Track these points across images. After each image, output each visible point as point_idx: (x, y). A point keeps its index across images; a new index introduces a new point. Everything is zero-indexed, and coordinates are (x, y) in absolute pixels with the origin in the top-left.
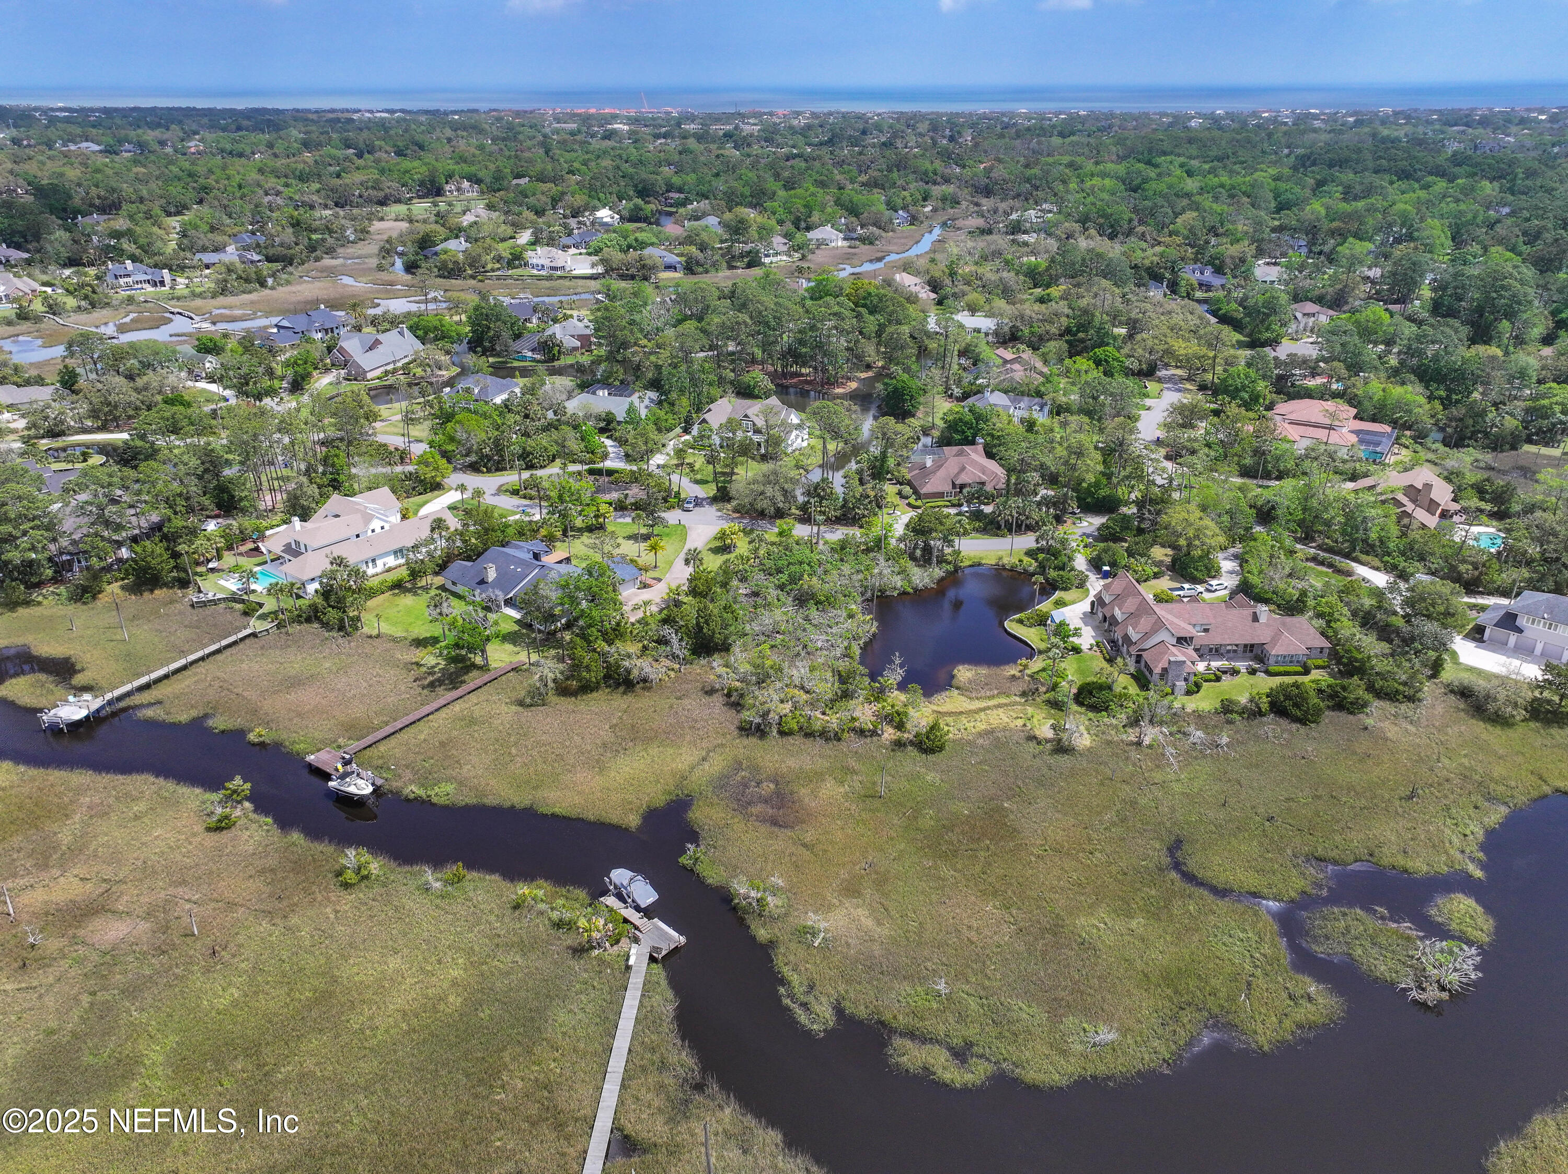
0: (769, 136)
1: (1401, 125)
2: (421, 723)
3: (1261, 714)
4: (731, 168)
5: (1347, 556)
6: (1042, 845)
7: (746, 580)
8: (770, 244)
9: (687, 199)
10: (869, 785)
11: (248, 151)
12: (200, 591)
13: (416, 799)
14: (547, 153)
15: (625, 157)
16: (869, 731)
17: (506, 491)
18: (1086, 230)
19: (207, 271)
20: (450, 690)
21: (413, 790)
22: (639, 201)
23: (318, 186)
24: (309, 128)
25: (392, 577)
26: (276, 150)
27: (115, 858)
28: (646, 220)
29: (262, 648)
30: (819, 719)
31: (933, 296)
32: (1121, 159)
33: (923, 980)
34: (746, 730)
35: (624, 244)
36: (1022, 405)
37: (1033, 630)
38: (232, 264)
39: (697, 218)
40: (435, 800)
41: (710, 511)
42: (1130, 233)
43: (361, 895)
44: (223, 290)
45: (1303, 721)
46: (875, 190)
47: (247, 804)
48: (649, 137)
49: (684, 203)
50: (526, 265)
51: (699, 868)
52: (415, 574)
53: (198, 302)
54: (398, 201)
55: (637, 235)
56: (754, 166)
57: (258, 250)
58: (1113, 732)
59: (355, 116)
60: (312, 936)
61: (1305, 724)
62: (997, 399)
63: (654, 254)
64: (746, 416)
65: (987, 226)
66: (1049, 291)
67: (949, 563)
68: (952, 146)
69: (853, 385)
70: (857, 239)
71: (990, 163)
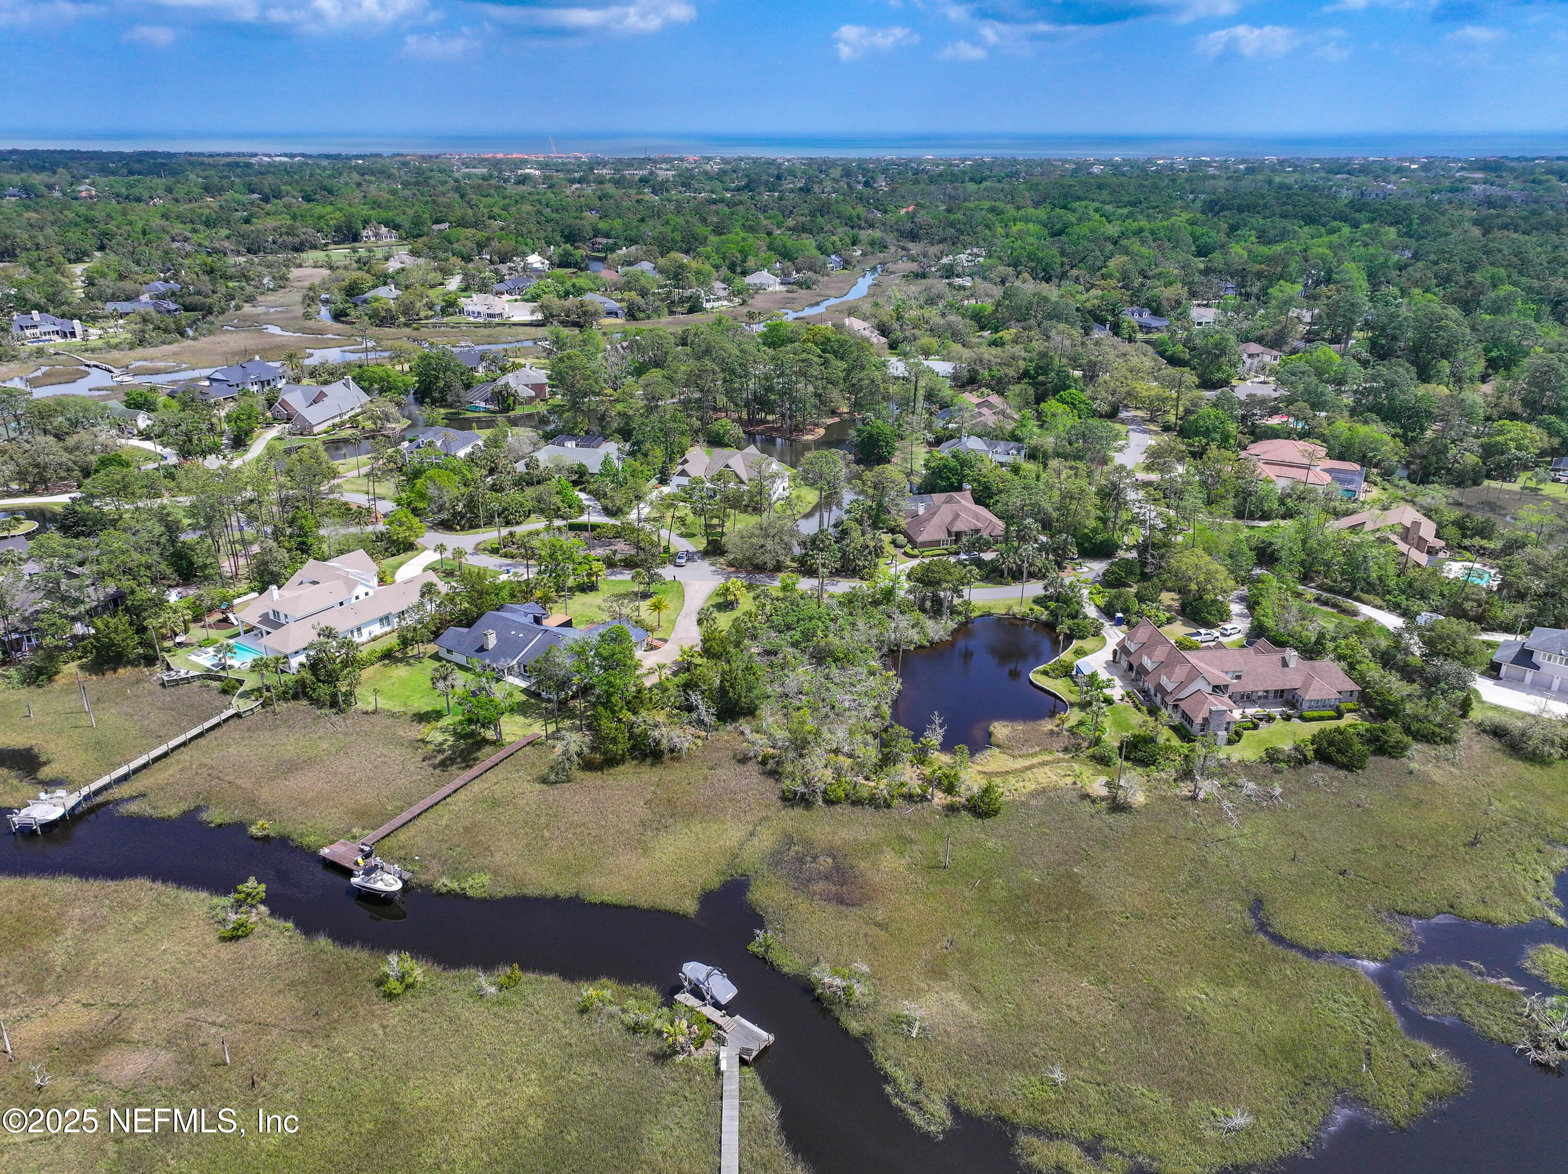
0: (686, 180)
1: (1289, 172)
2: (440, 807)
3: (1305, 761)
4: (657, 213)
5: (1348, 595)
6: (1122, 912)
7: (756, 638)
8: (710, 291)
9: (616, 244)
10: (931, 855)
11: (146, 195)
12: (169, 668)
13: (449, 892)
14: (462, 197)
15: (544, 201)
16: (918, 796)
17: (485, 549)
18: (1019, 273)
19: (121, 322)
20: (464, 768)
21: (445, 883)
22: (568, 247)
23: (227, 232)
24: (208, 173)
25: (381, 646)
26: (175, 195)
27: (120, 979)
28: (576, 265)
29: (249, 729)
30: (866, 787)
31: (884, 340)
32: (1037, 204)
33: (1035, 1068)
34: (789, 800)
35: (561, 289)
36: (999, 449)
37: (1060, 682)
38: (147, 313)
39: (630, 264)
40: (470, 893)
41: (704, 567)
42: (1063, 276)
43: (409, 1006)
44: (141, 342)
45: (1348, 767)
46: (804, 235)
47: (262, 908)
48: (565, 183)
49: (612, 249)
50: (461, 311)
51: (773, 956)
52: (405, 643)
53: (116, 354)
54: (314, 247)
55: (574, 280)
56: (679, 211)
57: (173, 299)
58: (1165, 787)
59: (254, 160)
60: (362, 1057)
61: (1352, 771)
62: (974, 444)
63: (594, 299)
64: (727, 466)
65: (920, 270)
66: (1000, 334)
67: (960, 613)
68: (869, 191)
69: (821, 431)
70: (794, 283)
71: (911, 208)
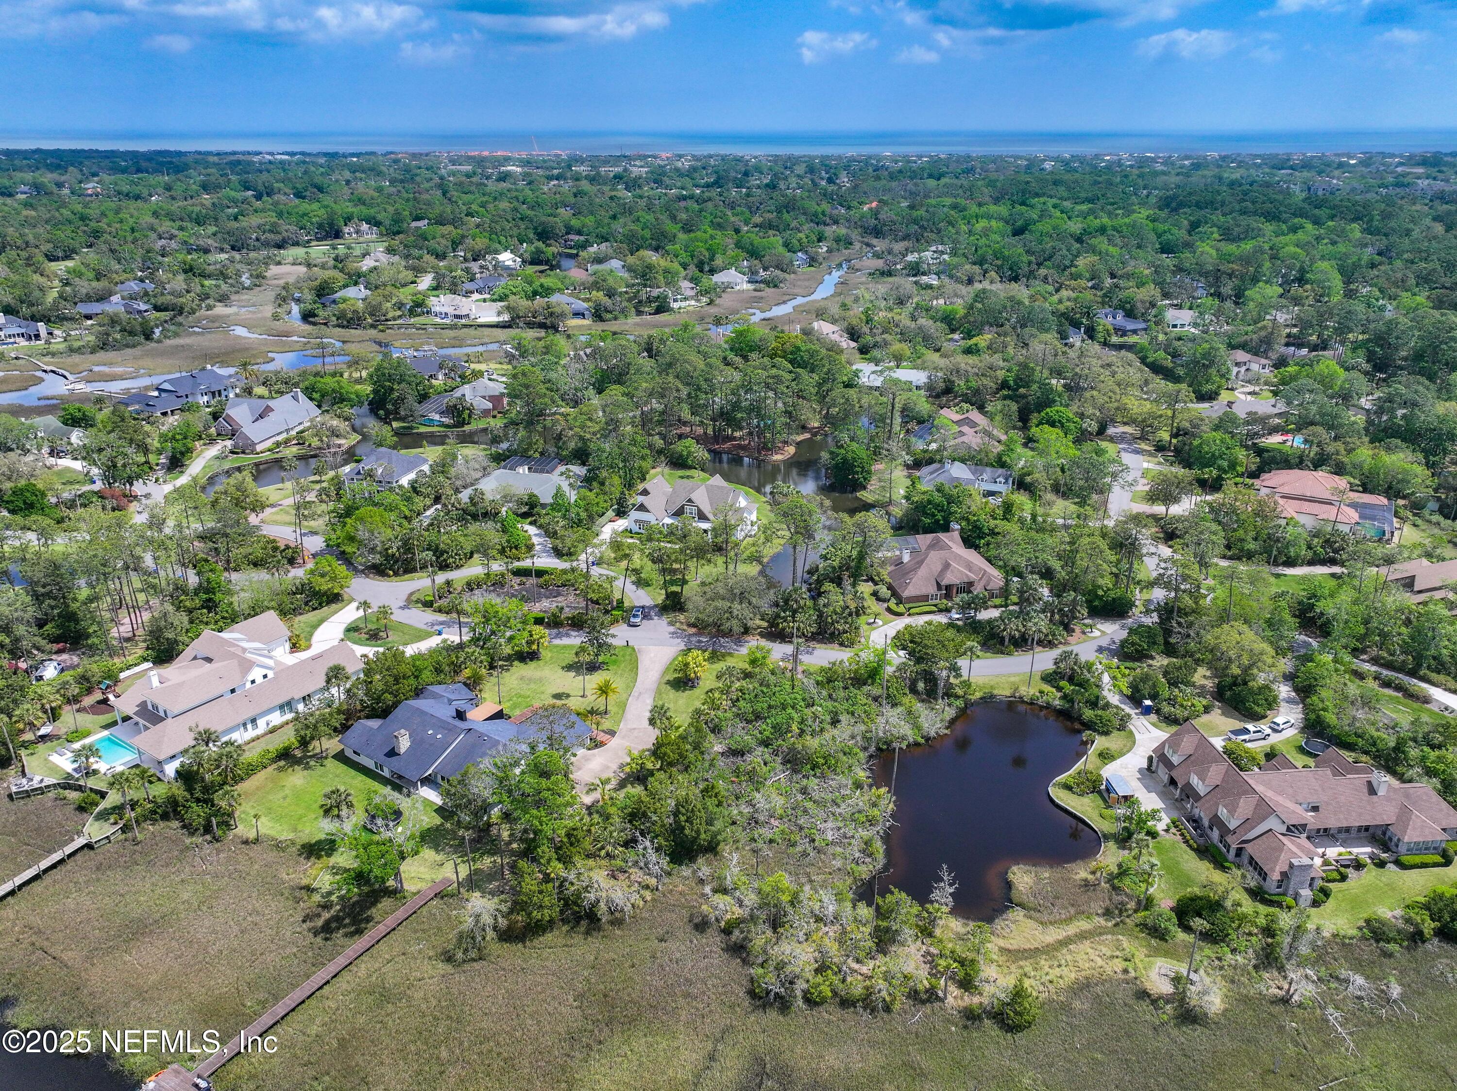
0: (658, 177)
4: (628, 210)
7: (719, 731)
8: (678, 291)
9: (587, 241)
11: (145, 193)
12: (23, 774)
14: (444, 194)
15: (521, 199)
16: (927, 993)
17: (417, 602)
18: (986, 272)
19: (88, 323)
22: (540, 244)
23: (214, 229)
24: (210, 171)
25: (276, 742)
26: (173, 193)
28: (547, 262)
29: (99, 867)
30: (858, 976)
31: (853, 344)
32: (996, 201)
34: (759, 998)
35: (529, 289)
36: (985, 477)
37: (1087, 801)
38: (116, 315)
39: (600, 262)
41: (660, 626)
42: (1031, 275)
44: (104, 345)
46: (771, 232)
48: (542, 179)
49: (584, 246)
50: (429, 312)
52: (305, 736)
53: (75, 358)
54: (296, 244)
55: (543, 280)
56: (649, 208)
57: (146, 299)
58: (1245, 980)
59: (256, 159)
63: (561, 300)
64: (690, 501)
65: (886, 268)
66: (974, 340)
67: (957, 697)
68: (832, 188)
69: (791, 450)
70: (761, 282)
71: (874, 205)
